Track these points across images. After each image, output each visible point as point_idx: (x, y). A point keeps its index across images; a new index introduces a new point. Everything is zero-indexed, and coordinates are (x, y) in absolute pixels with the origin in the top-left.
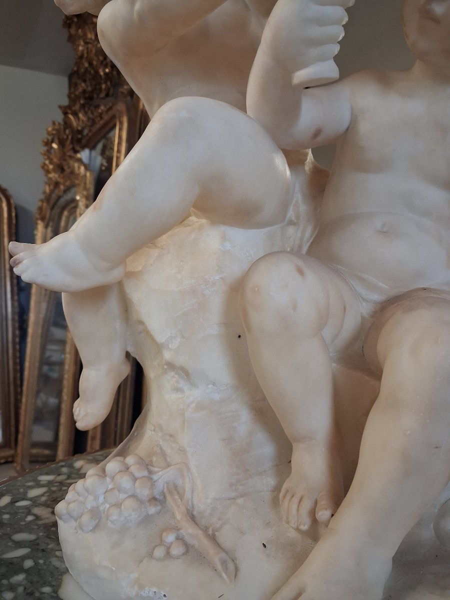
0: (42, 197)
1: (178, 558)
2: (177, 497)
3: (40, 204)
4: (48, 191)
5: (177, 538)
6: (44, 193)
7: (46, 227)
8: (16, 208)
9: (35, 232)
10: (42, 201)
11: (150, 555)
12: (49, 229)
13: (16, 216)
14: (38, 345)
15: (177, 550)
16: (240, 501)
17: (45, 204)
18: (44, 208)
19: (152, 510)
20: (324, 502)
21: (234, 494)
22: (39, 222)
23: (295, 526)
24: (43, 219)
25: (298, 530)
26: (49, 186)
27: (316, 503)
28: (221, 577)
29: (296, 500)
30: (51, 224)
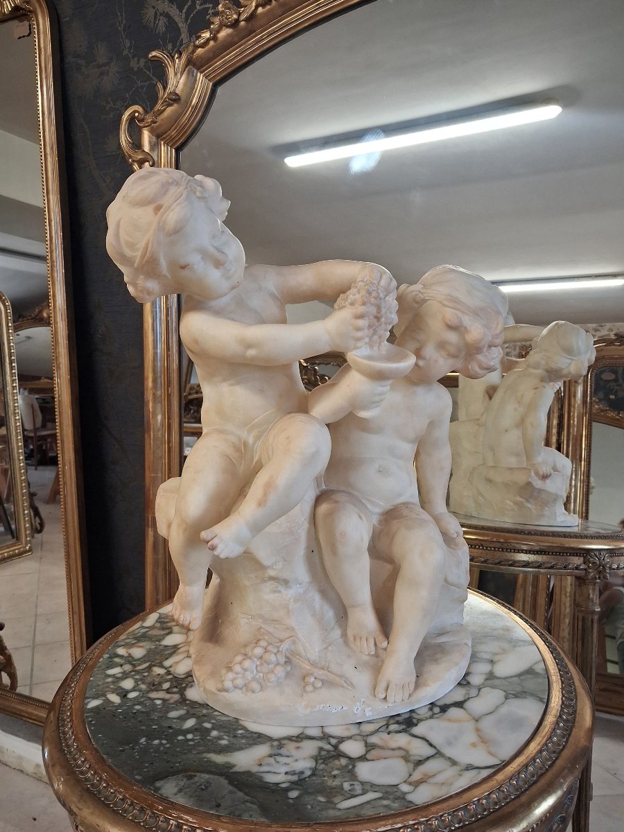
1: (321, 688)
2: (298, 657)
5: (315, 678)
11: (305, 691)
15: (319, 684)
16: (330, 648)
19: (289, 668)
20: (381, 638)
21: (325, 646)
23: (367, 653)
25: (369, 655)
27: (375, 639)
28: (347, 688)
29: (364, 640)
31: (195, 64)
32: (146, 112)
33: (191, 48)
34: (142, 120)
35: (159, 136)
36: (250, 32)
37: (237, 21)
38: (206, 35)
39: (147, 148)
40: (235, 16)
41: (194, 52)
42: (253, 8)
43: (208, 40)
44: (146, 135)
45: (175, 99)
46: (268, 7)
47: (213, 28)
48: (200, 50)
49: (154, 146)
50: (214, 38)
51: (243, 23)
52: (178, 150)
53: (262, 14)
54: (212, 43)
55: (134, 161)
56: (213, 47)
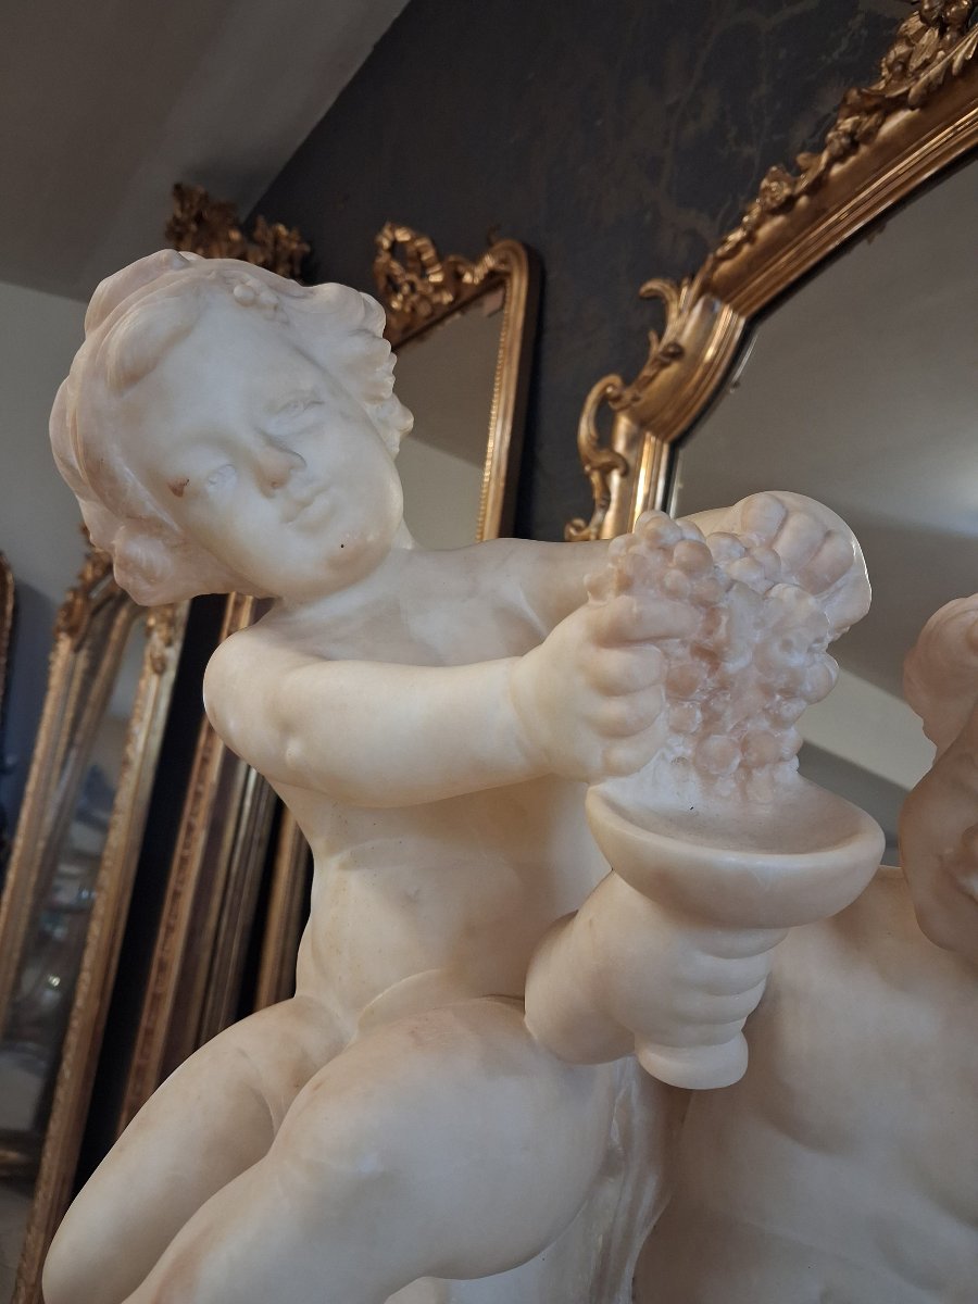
0: (77, 583)
3: (70, 597)
4: (89, 576)
6: (82, 576)
7: (76, 649)
8: (16, 594)
9: (52, 657)
10: (75, 591)
12: (84, 653)
13: (16, 610)
14: (26, 911)
17: (79, 602)
18: (77, 610)
22: (63, 636)
24: (72, 631)
26: (94, 565)
30: (88, 643)
31: (716, 292)
32: (627, 382)
33: (709, 264)
34: (618, 399)
35: (643, 424)
36: (817, 214)
37: (791, 201)
38: (737, 236)
39: (620, 446)
40: (787, 191)
41: (714, 268)
42: (822, 167)
43: (739, 245)
44: (623, 424)
45: (676, 353)
46: (852, 159)
47: (748, 223)
48: (725, 267)
49: (634, 441)
50: (750, 238)
51: (803, 201)
52: (675, 447)
53: (843, 176)
54: (746, 249)
55: (593, 469)
56: (748, 254)
